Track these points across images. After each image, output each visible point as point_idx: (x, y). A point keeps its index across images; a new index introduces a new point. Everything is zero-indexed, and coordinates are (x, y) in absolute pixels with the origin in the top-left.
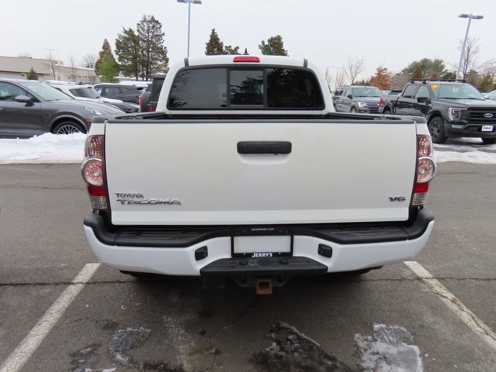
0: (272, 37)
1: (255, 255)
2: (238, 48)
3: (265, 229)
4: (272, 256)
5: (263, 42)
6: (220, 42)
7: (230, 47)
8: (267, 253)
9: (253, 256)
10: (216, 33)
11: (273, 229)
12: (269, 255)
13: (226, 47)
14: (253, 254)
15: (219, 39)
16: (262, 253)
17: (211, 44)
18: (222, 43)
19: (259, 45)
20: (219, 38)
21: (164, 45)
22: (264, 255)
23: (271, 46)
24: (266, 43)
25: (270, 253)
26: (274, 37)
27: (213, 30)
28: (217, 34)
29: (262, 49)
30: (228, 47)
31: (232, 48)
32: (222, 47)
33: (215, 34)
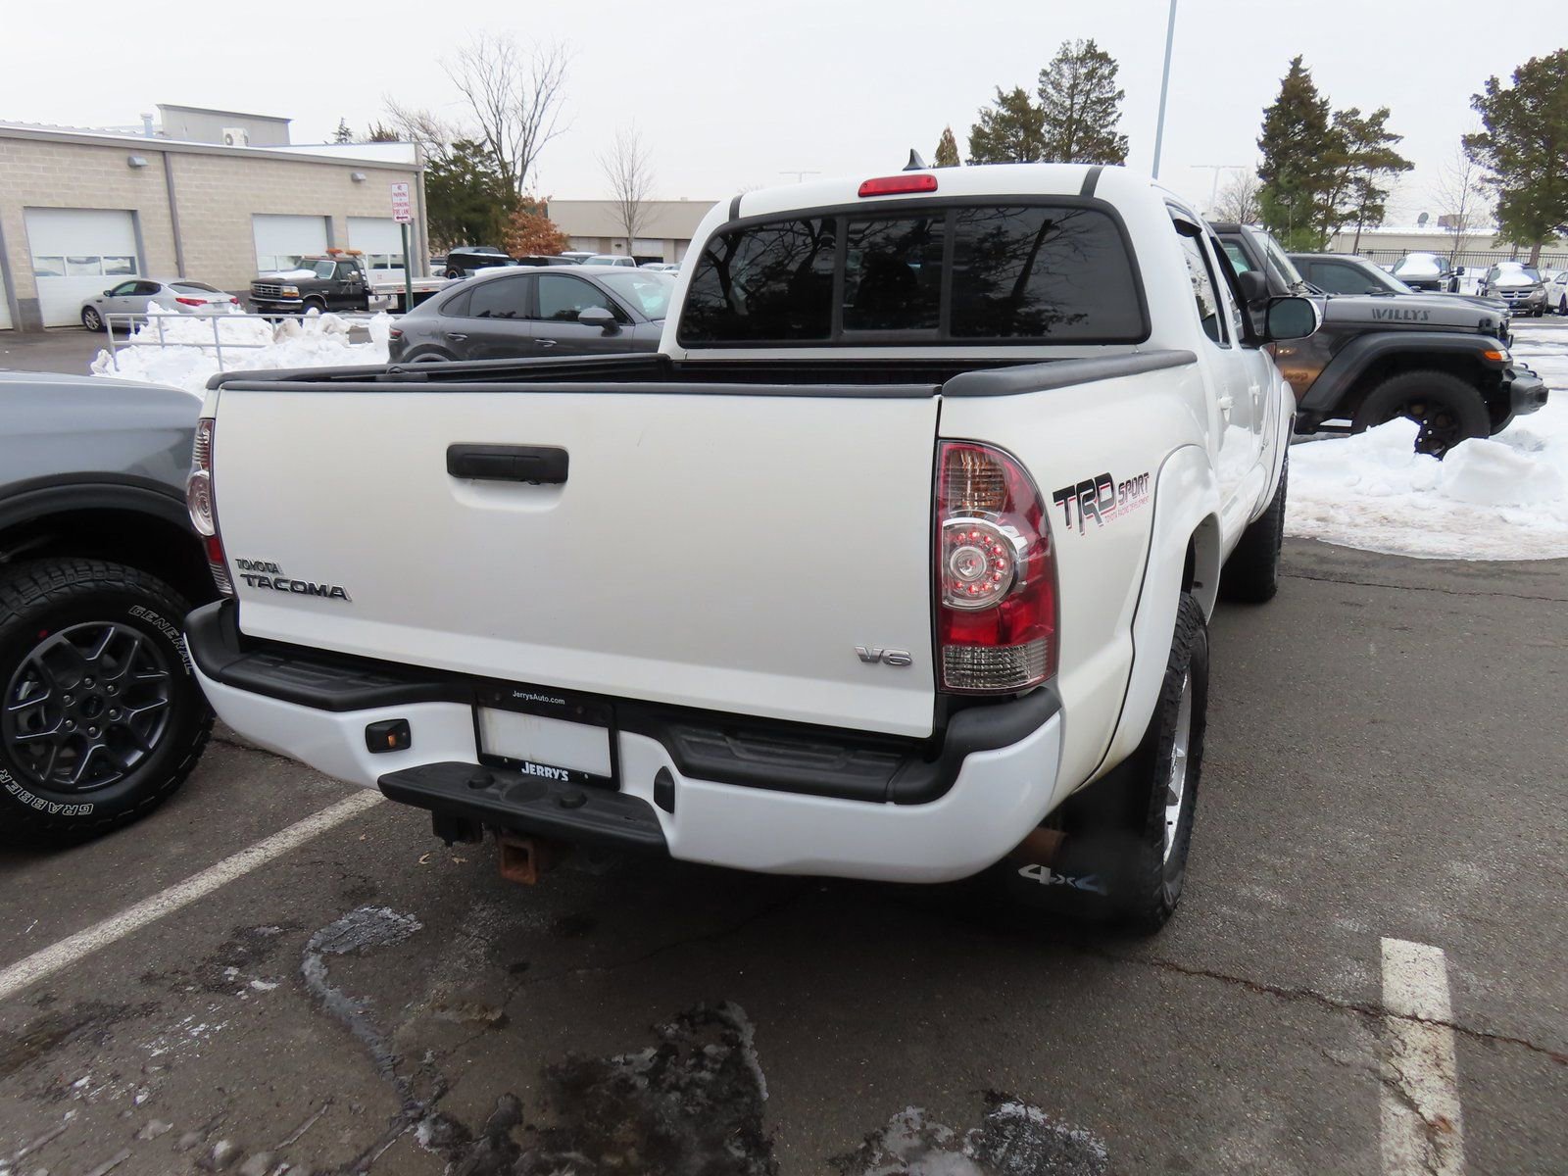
0: (1533, 59)
1: (529, 769)
2: (1385, 114)
3: (542, 698)
4: (566, 779)
5: (1493, 84)
6: (1317, 100)
7: (1355, 112)
8: (556, 768)
9: (523, 770)
10: (1306, 70)
11: (562, 701)
12: (560, 776)
13: (1338, 115)
14: (521, 764)
15: (1315, 91)
16: (544, 766)
17: (1283, 109)
18: (1324, 103)
19: (1475, 96)
20: (1316, 87)
21: (1119, 129)
22: (548, 772)
23: (1529, 93)
24: (1507, 84)
25: (564, 769)
26: (1541, 56)
27: (1297, 62)
28: (1308, 73)
29: (1484, 107)
30: (1347, 115)
31: (1359, 117)
32: (1324, 116)
33: (1303, 74)
